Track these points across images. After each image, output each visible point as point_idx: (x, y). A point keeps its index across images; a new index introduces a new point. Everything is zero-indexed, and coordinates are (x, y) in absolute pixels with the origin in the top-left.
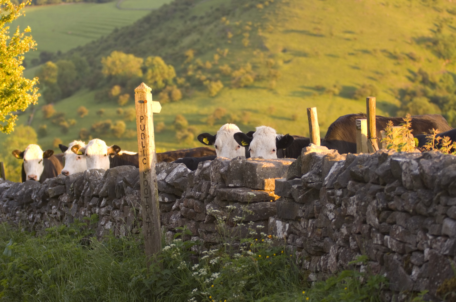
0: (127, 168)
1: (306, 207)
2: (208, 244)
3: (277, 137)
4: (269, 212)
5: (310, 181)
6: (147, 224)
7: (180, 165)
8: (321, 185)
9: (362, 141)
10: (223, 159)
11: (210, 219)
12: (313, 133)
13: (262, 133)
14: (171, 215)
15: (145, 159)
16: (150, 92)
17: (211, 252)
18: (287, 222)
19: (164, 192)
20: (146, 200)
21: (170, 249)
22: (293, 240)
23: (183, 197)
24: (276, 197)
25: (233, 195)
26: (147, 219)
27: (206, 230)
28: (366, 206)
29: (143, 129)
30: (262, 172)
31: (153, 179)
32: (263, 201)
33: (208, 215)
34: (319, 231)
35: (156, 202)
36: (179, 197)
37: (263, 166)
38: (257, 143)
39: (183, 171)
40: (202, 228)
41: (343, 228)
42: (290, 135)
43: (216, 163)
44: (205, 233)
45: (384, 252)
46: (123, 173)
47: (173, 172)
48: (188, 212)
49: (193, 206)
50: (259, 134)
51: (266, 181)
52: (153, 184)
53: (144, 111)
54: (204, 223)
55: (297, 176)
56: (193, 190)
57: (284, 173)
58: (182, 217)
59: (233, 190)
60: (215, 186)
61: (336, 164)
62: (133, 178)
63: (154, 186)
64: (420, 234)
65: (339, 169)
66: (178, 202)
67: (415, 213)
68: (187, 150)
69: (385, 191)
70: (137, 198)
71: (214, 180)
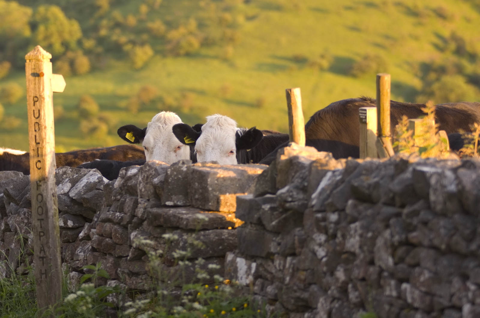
0: (11, 174)
1: (282, 239)
2: (133, 291)
3: (237, 132)
4: (226, 244)
5: (290, 199)
6: (41, 259)
7: (91, 172)
8: (305, 206)
9: (368, 141)
10: (158, 164)
11: (136, 254)
12: (294, 127)
13: (215, 125)
14: (78, 247)
15: (39, 161)
16: (49, 60)
17: (138, 304)
18: (253, 260)
19: (66, 212)
20: (39, 224)
21: (75, 299)
22: (263, 288)
23: (96, 219)
24: (237, 222)
25: (172, 218)
26: (40, 253)
27: (129, 270)
28: (374, 239)
29: (37, 115)
30: (216, 184)
31: (50, 193)
32: (217, 228)
33: (134, 248)
34: (302, 275)
35: (54, 227)
36: (90, 221)
37: (218, 175)
38: (207, 141)
39: (97, 181)
40: (123, 268)
41: (339, 271)
42: (257, 128)
43: (146, 169)
44: (129, 275)
45: (402, 309)
46: (4, 182)
47: (82, 182)
48: (103, 243)
49: (111, 233)
50: (211, 127)
51: (222, 197)
52: (51, 199)
53: (39, 88)
54: (126, 259)
55: (270, 191)
56: (111, 210)
57: (250, 186)
58: (94, 250)
59: (172, 211)
60: (144, 204)
61: (329, 174)
62: (19, 190)
63: (53, 202)
64: (457, 283)
65: (334, 182)
66: (87, 228)
67: (450, 251)
68: (102, 149)
69: (404, 217)
70: (26, 221)
71: (143, 195)
